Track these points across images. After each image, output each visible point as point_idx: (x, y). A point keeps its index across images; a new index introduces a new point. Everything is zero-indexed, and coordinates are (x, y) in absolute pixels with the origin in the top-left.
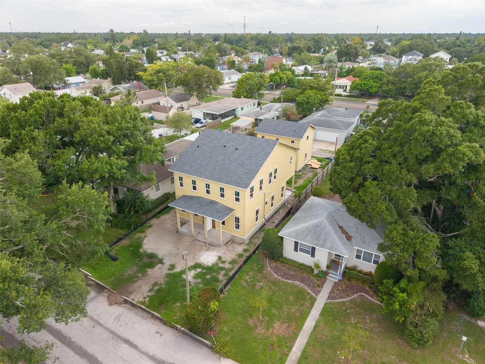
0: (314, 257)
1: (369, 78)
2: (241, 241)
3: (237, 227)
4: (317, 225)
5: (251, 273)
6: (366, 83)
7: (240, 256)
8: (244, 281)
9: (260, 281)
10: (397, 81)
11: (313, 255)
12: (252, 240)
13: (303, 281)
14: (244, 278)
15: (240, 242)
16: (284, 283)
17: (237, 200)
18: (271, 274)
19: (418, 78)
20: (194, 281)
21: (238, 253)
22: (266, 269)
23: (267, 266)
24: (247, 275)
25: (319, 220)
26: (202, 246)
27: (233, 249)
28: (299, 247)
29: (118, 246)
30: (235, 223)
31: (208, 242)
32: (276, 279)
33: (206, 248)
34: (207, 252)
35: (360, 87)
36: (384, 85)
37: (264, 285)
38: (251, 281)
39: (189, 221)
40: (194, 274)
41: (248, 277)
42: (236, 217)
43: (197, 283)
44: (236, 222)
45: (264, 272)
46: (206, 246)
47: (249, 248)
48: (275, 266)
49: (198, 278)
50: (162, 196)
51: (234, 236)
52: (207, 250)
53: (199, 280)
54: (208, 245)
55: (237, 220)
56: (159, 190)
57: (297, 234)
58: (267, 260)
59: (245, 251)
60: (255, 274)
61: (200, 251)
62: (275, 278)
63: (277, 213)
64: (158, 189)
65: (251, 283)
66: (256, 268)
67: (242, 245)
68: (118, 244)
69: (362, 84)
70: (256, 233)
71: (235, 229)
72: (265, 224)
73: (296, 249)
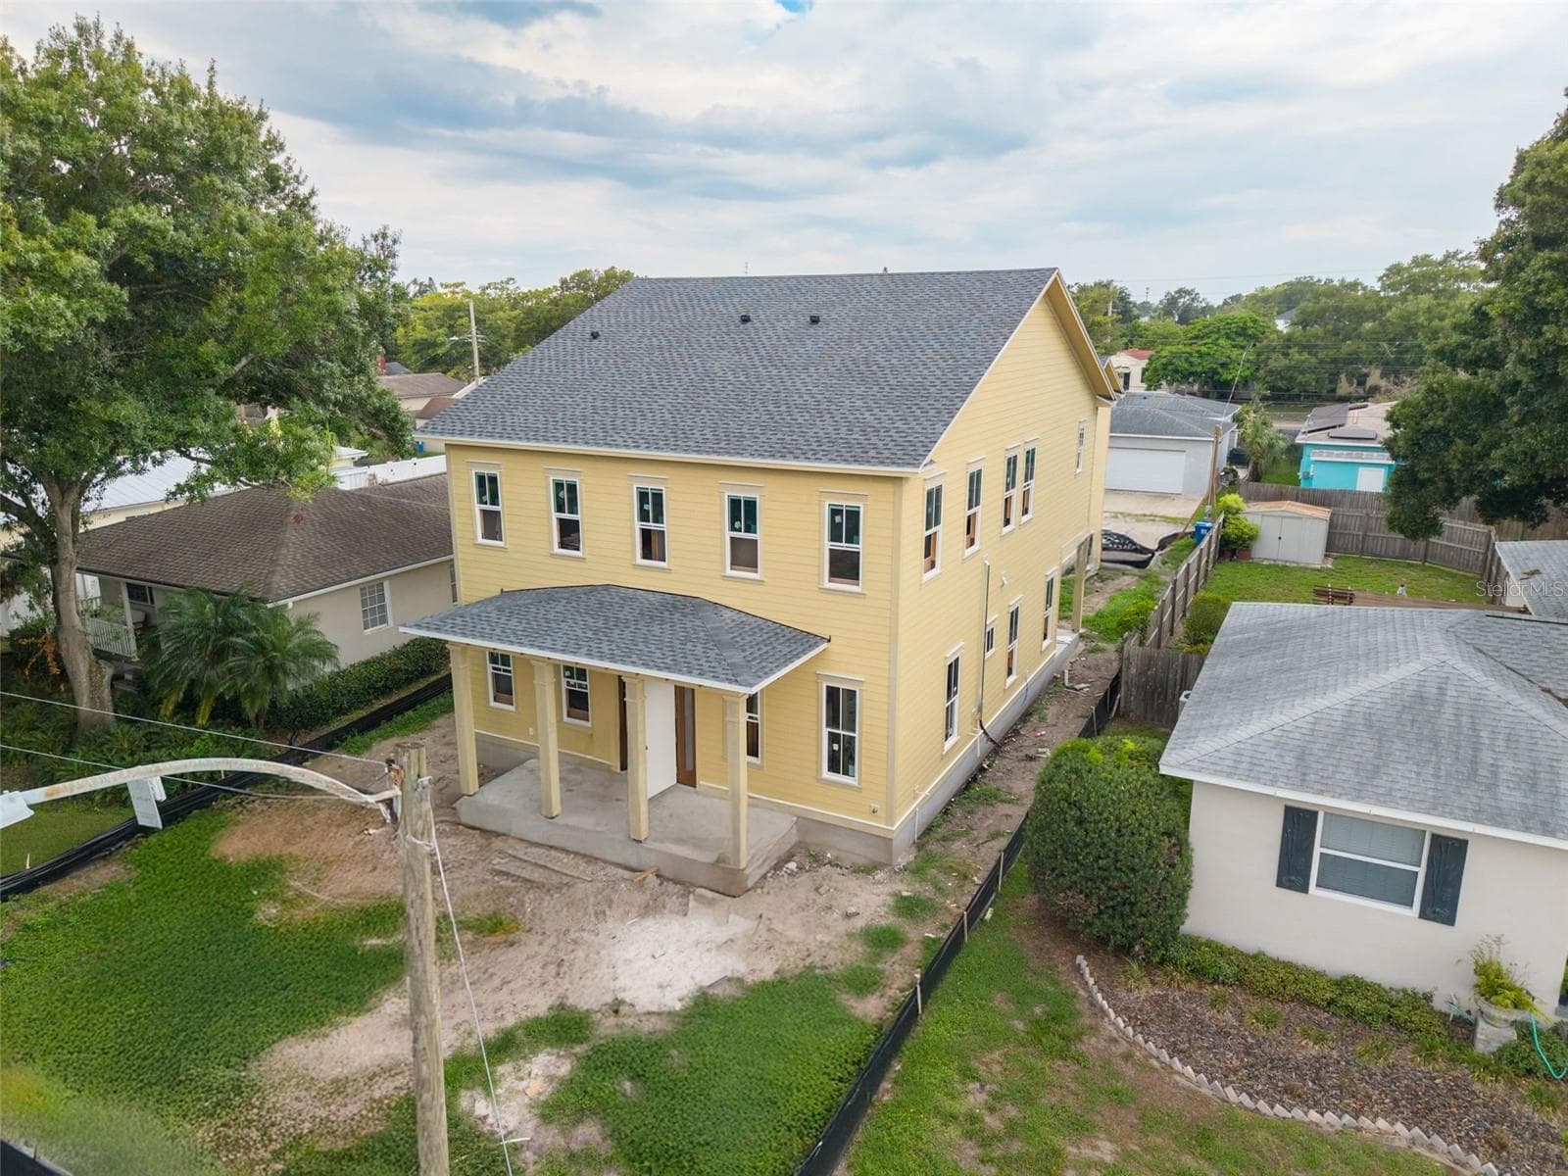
0: (1450, 920)
1: (1215, 336)
2: (862, 854)
3: (842, 758)
4: (1421, 697)
5: (993, 1063)
6: (1203, 349)
7: (883, 940)
8: (953, 1132)
9: (1080, 1128)
10: (1318, 337)
11: (1441, 904)
12: (934, 847)
13: (1421, 1109)
14: (948, 1105)
15: (861, 862)
16: (1282, 1130)
17: (845, 567)
18: (1144, 1067)
19: (1401, 317)
20: (552, 1137)
21: (859, 923)
22: (1094, 1030)
23: (1093, 1004)
24: (968, 1074)
25: (1416, 666)
26: (613, 884)
27: (821, 901)
28: (1317, 850)
29: (45, 900)
30: (825, 731)
31: (650, 861)
32: (1205, 1101)
33: (640, 898)
34: (650, 923)
35: (1186, 365)
36: (1274, 356)
37: (1127, 1156)
38: (1012, 1129)
39: (533, 753)
40: (550, 1078)
41: (974, 1099)
42: (832, 693)
43: (572, 1157)
44: (833, 721)
45: (1090, 1045)
46: (641, 884)
47: (927, 891)
48: (1156, 1001)
49: (580, 1115)
50: (399, 653)
51: (824, 826)
52: (649, 910)
53: (589, 1132)
54: (652, 878)
55: (840, 705)
56: (384, 620)
57: (1301, 757)
58: (1080, 959)
59: (908, 907)
60: (1029, 1070)
61: (600, 915)
62: (1192, 1095)
63: (1034, 719)
64: (375, 614)
65: (1017, 1147)
66: (1020, 1026)
67: (880, 875)
68: (46, 890)
69: (1190, 354)
70: (946, 812)
71: (827, 775)
72: (982, 770)
73: (1292, 872)
